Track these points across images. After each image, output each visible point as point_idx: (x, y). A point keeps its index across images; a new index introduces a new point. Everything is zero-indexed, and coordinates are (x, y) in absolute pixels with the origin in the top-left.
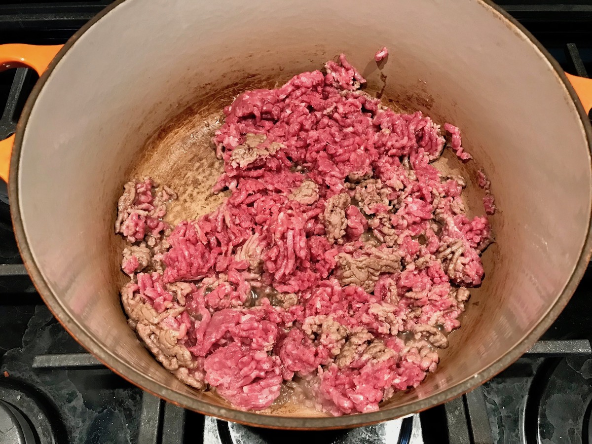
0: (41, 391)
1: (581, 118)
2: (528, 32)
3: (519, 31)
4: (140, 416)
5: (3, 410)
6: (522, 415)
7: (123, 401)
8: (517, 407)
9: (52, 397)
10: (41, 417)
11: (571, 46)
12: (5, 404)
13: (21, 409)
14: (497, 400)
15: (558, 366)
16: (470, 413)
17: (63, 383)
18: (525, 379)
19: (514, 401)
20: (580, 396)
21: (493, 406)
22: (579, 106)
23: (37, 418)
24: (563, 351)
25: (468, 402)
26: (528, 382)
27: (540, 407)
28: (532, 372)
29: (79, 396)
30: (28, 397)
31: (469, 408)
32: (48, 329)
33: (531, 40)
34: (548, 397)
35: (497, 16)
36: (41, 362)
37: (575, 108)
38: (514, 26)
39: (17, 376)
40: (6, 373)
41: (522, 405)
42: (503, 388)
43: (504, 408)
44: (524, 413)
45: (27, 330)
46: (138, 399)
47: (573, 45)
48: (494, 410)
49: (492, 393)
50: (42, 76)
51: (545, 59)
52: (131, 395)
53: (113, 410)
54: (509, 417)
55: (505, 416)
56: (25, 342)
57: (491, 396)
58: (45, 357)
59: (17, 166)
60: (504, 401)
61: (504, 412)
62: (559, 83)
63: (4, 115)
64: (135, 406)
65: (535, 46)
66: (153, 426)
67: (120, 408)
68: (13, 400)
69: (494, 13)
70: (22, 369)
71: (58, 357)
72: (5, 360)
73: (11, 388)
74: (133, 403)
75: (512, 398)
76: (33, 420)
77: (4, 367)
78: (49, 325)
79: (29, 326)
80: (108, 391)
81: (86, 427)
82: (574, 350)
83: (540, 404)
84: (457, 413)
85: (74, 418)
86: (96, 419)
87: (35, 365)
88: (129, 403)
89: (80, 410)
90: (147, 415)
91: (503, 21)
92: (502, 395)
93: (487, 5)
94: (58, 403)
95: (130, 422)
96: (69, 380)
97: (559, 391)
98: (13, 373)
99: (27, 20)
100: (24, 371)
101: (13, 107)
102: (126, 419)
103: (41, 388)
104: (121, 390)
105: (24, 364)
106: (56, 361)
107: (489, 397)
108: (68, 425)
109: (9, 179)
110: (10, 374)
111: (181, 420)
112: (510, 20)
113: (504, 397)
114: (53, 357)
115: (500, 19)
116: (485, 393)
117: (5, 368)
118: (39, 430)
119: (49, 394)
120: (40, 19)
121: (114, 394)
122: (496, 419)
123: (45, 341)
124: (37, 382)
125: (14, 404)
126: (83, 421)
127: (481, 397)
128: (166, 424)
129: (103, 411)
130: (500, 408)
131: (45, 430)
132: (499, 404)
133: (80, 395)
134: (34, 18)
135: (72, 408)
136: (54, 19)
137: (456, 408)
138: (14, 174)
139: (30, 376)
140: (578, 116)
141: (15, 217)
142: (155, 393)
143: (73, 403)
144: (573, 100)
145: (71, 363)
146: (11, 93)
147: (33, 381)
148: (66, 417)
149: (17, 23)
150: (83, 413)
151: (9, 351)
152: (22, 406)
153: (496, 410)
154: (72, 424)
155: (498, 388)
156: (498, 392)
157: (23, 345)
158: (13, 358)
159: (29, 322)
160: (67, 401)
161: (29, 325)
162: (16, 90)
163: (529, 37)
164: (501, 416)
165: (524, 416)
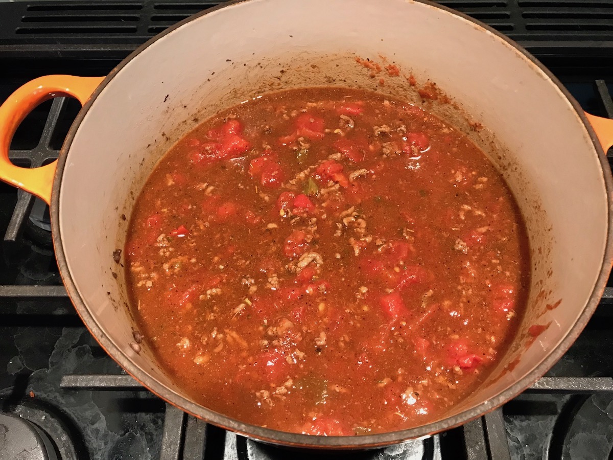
0: (65, 412)
1: (599, 157)
2: (549, 72)
3: (541, 71)
4: (161, 440)
5: (29, 429)
6: (546, 453)
7: (144, 424)
8: (541, 445)
9: (76, 419)
10: (64, 438)
11: (600, 83)
12: (30, 423)
13: (45, 429)
14: (520, 438)
15: (583, 405)
16: (491, 449)
17: (87, 405)
18: (550, 417)
19: (538, 439)
20: (606, 436)
21: (516, 444)
22: (597, 145)
23: (60, 439)
24: (586, 388)
25: (489, 438)
26: (552, 421)
27: (564, 446)
28: (557, 410)
29: (102, 419)
30: (53, 417)
31: (490, 444)
32: (74, 351)
33: (552, 80)
34: (573, 436)
35: (519, 56)
36: (69, 382)
37: (593, 147)
38: (536, 67)
39: (42, 396)
40: (31, 393)
41: (545, 444)
42: (527, 425)
43: (527, 446)
44: (547, 452)
45: (54, 352)
46: (159, 423)
47: (602, 81)
48: (517, 448)
49: (515, 430)
50: (84, 105)
51: (566, 99)
52: (153, 419)
53: (134, 434)
54: (533, 455)
55: (528, 454)
56: (52, 363)
57: (514, 433)
58: (72, 377)
59: (58, 189)
60: (528, 439)
61: (527, 450)
62: (579, 122)
63: (41, 141)
64: (156, 430)
65: (556, 86)
66: (174, 450)
67: (142, 432)
68: (38, 420)
69: (516, 53)
70: (48, 390)
71: (84, 377)
72: (31, 381)
73: (36, 408)
74: (155, 427)
75: (536, 436)
76: (56, 440)
77: (30, 387)
78: (75, 347)
79: (56, 348)
80: (130, 414)
81: (108, 450)
82: (597, 388)
83: (564, 443)
84: (477, 448)
85: (97, 440)
86: (118, 442)
87: (62, 385)
88: (151, 427)
89: (102, 432)
90: (169, 439)
91: (526, 61)
92: (526, 433)
93: (510, 46)
94: (81, 425)
95: (151, 447)
96: (92, 402)
97: (584, 430)
98: (39, 393)
99: (65, 50)
100: (50, 391)
101: (50, 134)
102: (148, 443)
103: (65, 409)
104: (143, 414)
105: (49, 385)
106: (83, 381)
107: (512, 434)
108: (90, 447)
109: (51, 201)
110: (36, 395)
111: (202, 445)
112: (532, 60)
113: (528, 435)
114: (81, 378)
115: (523, 59)
116: (508, 430)
117: (31, 389)
118: (62, 451)
119: (73, 416)
120: (78, 50)
121: (136, 417)
122: (519, 457)
123: (71, 361)
124: (62, 403)
125: (38, 424)
126: (106, 444)
127: (503, 433)
128: (186, 449)
129: (125, 434)
130: (524, 446)
131: (68, 451)
132: (523, 442)
133: (103, 417)
134: (72, 48)
135: (95, 430)
136: (91, 50)
137: (477, 443)
138: (55, 196)
139: (56, 397)
140: (596, 155)
141: (55, 237)
142: (179, 406)
143: (96, 425)
144: (592, 139)
145: (97, 384)
146: (48, 120)
147: (58, 402)
148: (89, 439)
149: (56, 52)
150: (105, 436)
151: (35, 372)
152: (47, 427)
153: (519, 448)
154: (95, 446)
155: (521, 426)
156: (521, 430)
157: (50, 366)
158: (40, 379)
159: (56, 344)
160: (90, 423)
161: (56, 346)
162: (53, 117)
163: (550, 77)
164: (524, 455)
165: (547, 455)
